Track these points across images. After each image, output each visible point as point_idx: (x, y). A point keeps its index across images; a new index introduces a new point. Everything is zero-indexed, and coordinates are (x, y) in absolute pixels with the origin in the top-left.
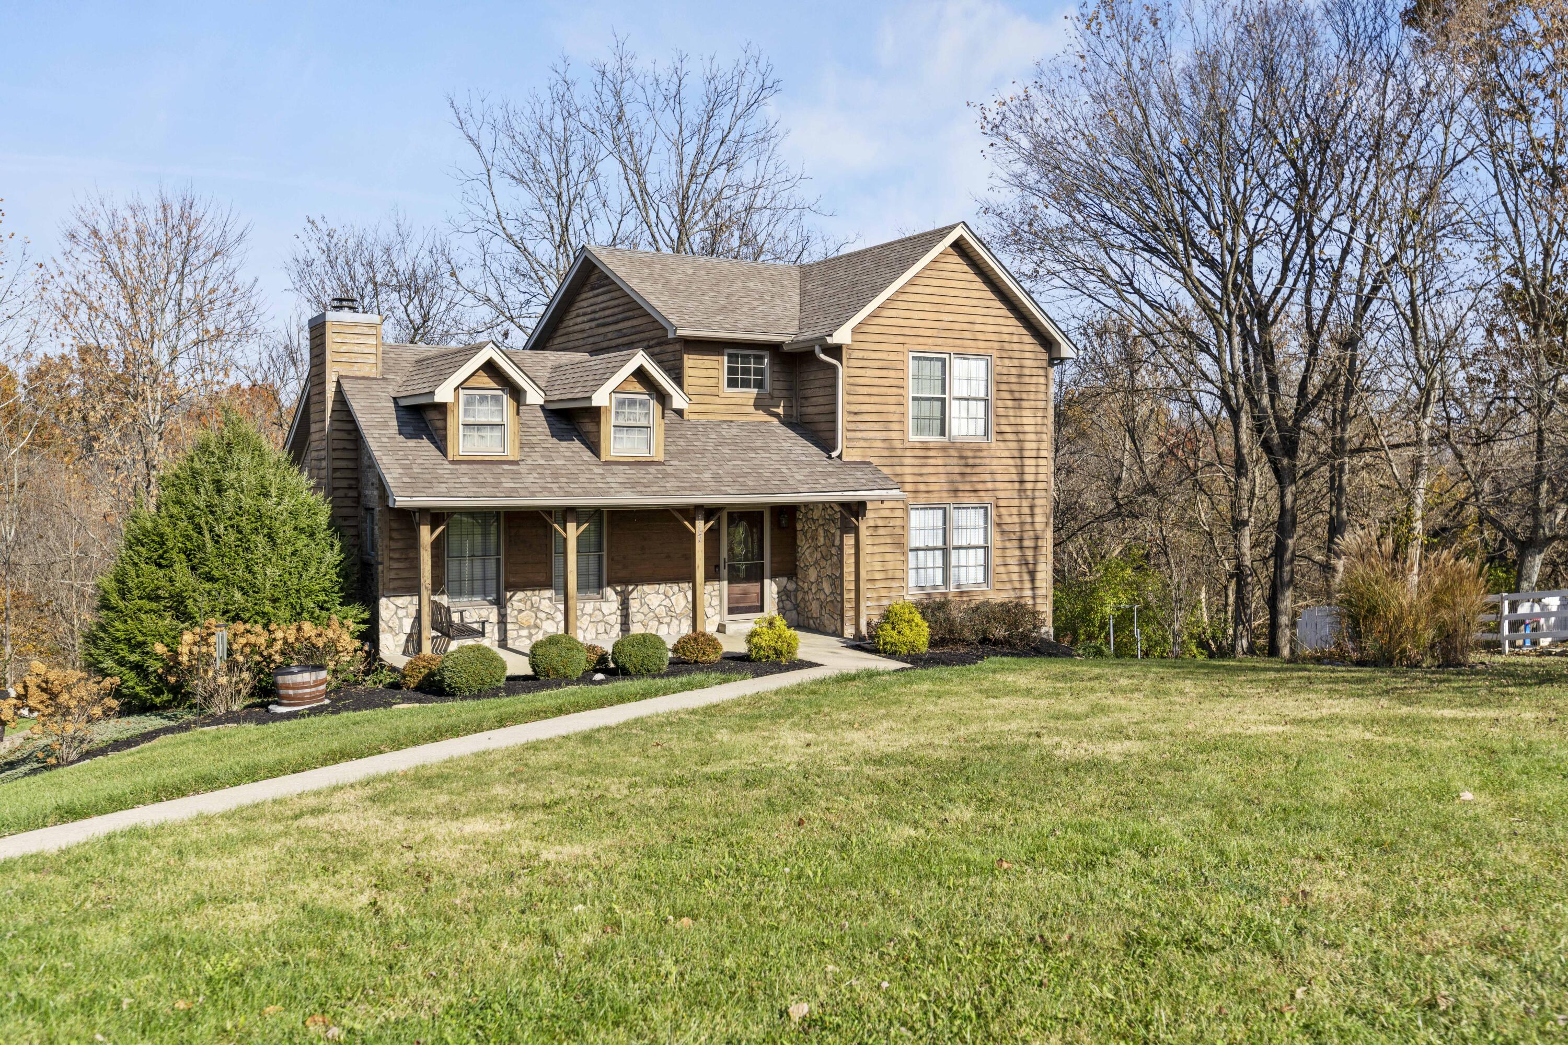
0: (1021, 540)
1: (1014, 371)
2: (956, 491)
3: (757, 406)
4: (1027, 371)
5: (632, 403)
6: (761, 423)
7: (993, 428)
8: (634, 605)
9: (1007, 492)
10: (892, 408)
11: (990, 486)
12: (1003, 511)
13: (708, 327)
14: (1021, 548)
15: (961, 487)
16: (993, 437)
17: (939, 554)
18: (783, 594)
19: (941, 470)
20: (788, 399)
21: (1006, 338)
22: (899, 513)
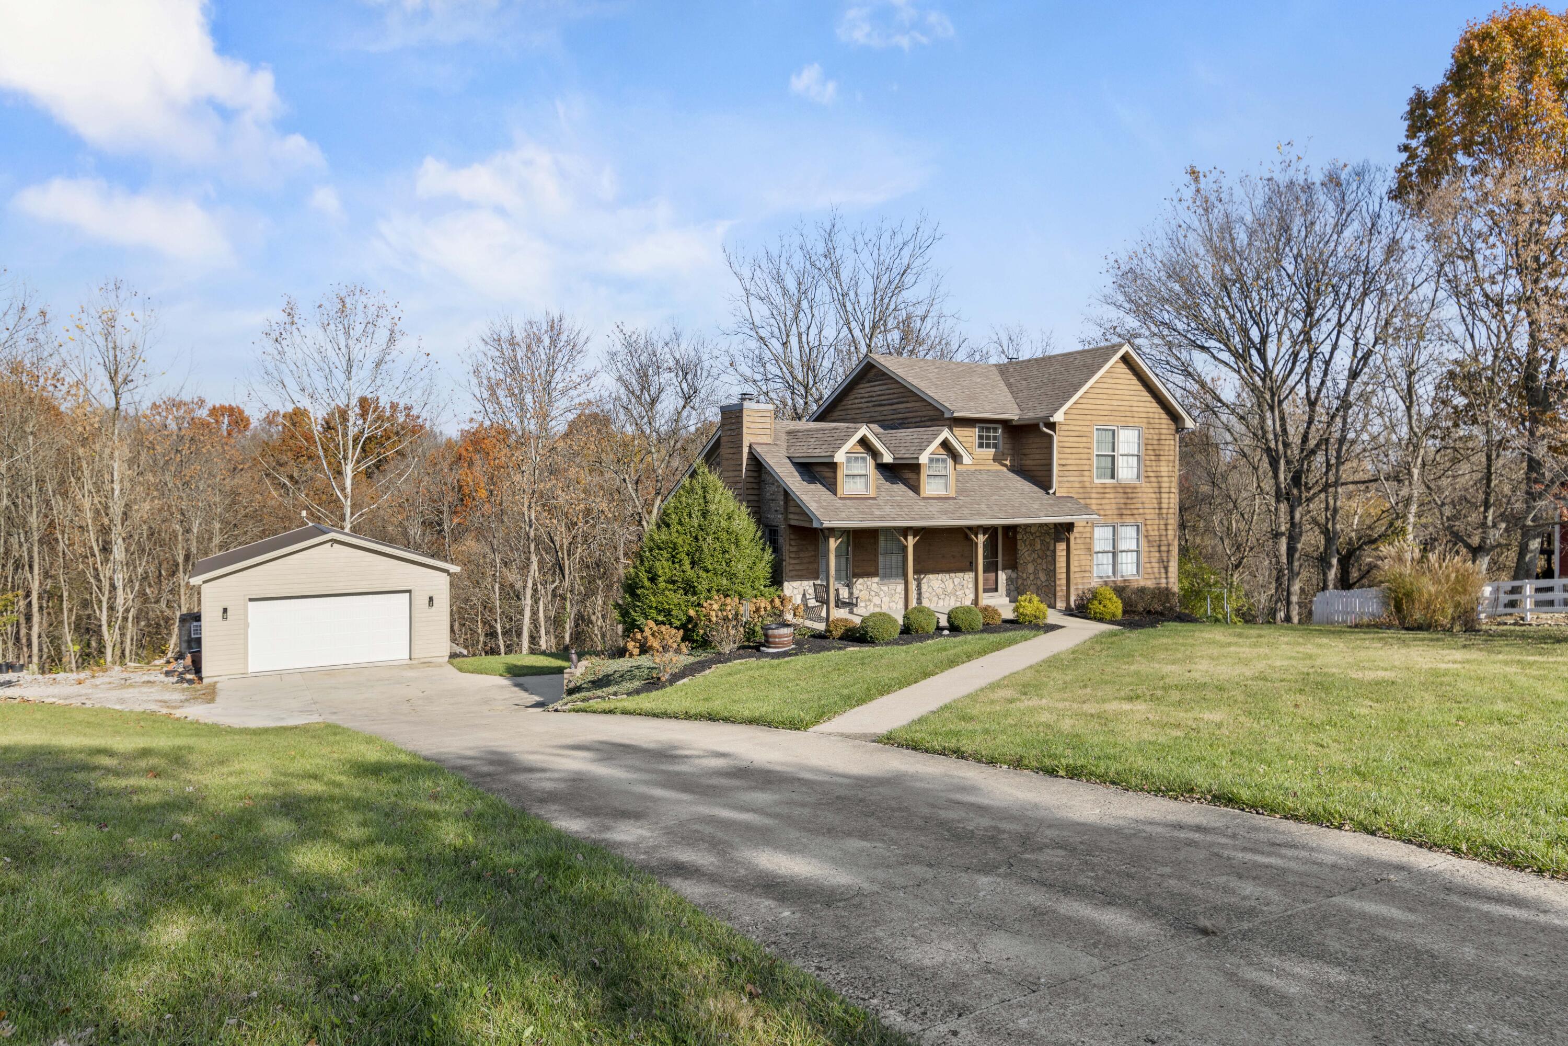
0: (1159, 546)
1: (1156, 437)
2: (1122, 515)
3: (995, 460)
4: (1163, 437)
5: (938, 460)
6: (997, 471)
7: (1142, 474)
8: (924, 587)
9: (1151, 514)
10: (1085, 462)
11: (1141, 511)
12: (1149, 527)
13: (970, 411)
14: (1160, 551)
15: (1125, 512)
16: (1142, 479)
17: (1110, 555)
18: (1009, 580)
19: (1113, 501)
20: (1013, 455)
21: (1151, 415)
22: (1088, 529)
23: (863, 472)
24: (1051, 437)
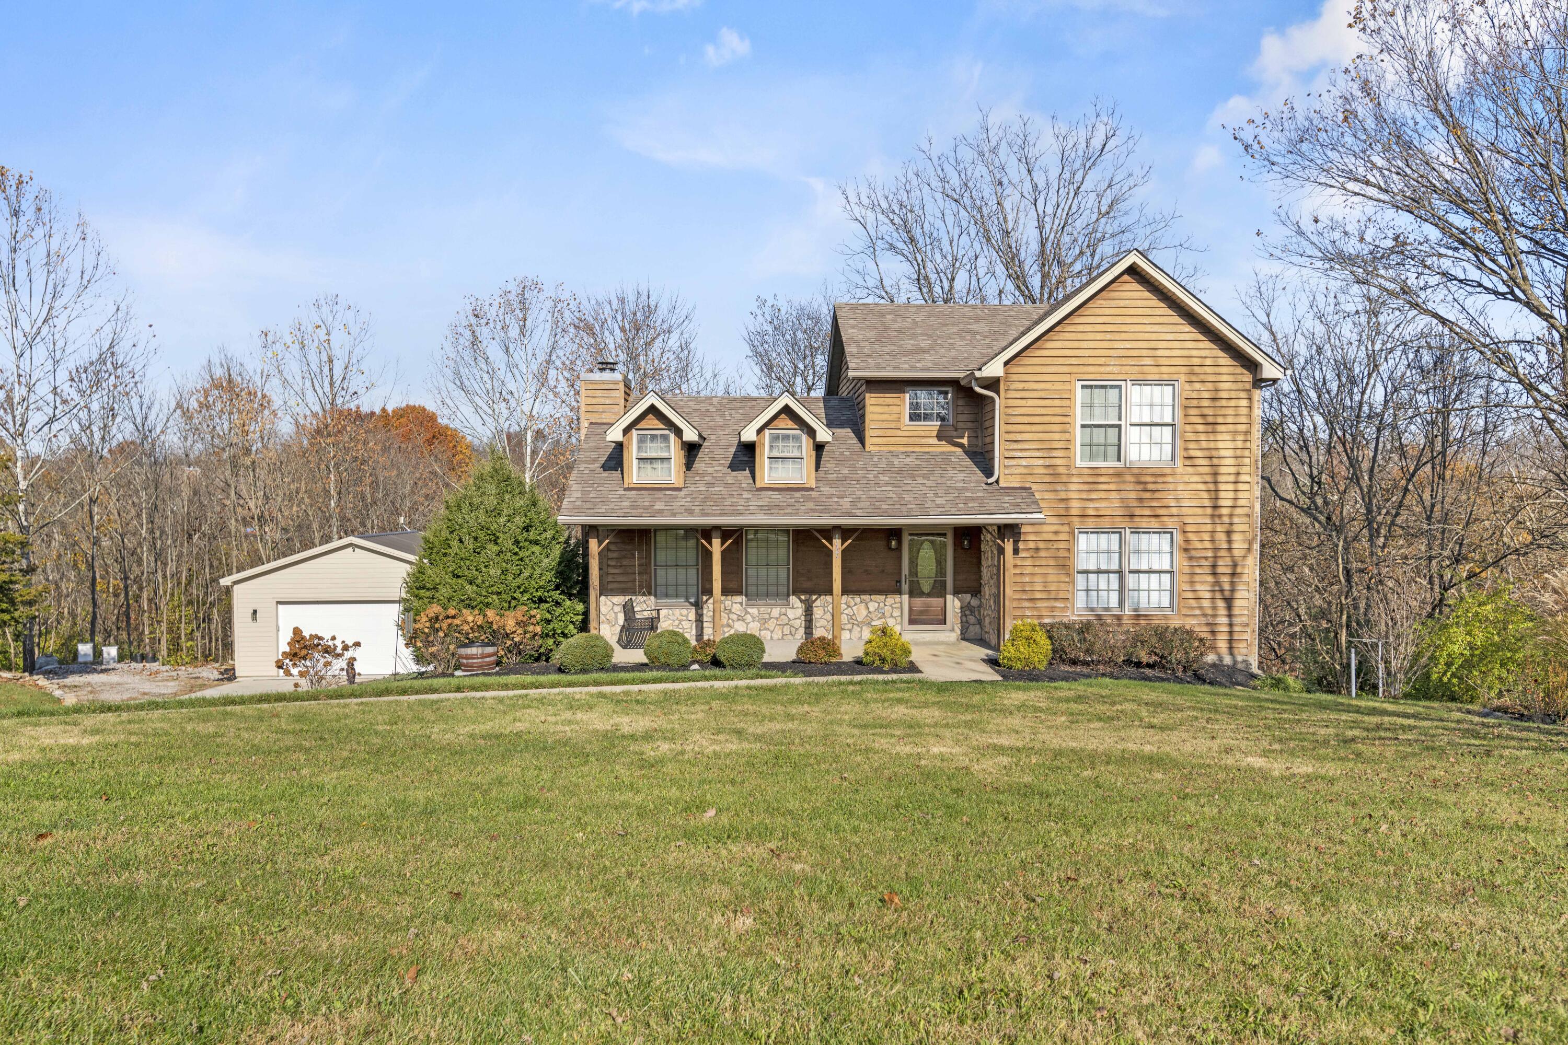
0: (1214, 566)
1: (1206, 395)
2: (1132, 516)
3: (939, 437)
4: (1224, 395)
5: (786, 437)
6: (943, 453)
7: (1180, 453)
8: (818, 613)
9: (1199, 520)
10: (1057, 436)
11: (1174, 511)
12: (1191, 536)
13: (879, 367)
14: (1214, 574)
15: (1138, 512)
16: (1179, 462)
17: (1114, 578)
18: (966, 610)
19: (1114, 495)
20: (974, 430)
21: (1196, 361)
22: (1062, 537)
23: (665, 455)
24: (992, 400)
